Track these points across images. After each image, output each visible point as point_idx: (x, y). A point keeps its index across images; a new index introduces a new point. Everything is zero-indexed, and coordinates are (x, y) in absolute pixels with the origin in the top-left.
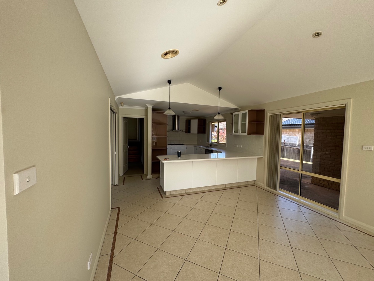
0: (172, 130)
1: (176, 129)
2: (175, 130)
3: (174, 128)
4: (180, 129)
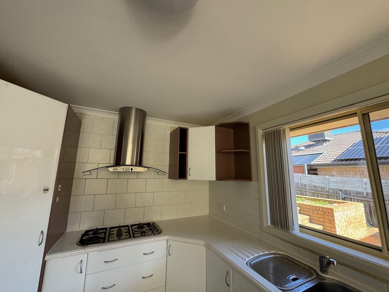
1: (128, 162)
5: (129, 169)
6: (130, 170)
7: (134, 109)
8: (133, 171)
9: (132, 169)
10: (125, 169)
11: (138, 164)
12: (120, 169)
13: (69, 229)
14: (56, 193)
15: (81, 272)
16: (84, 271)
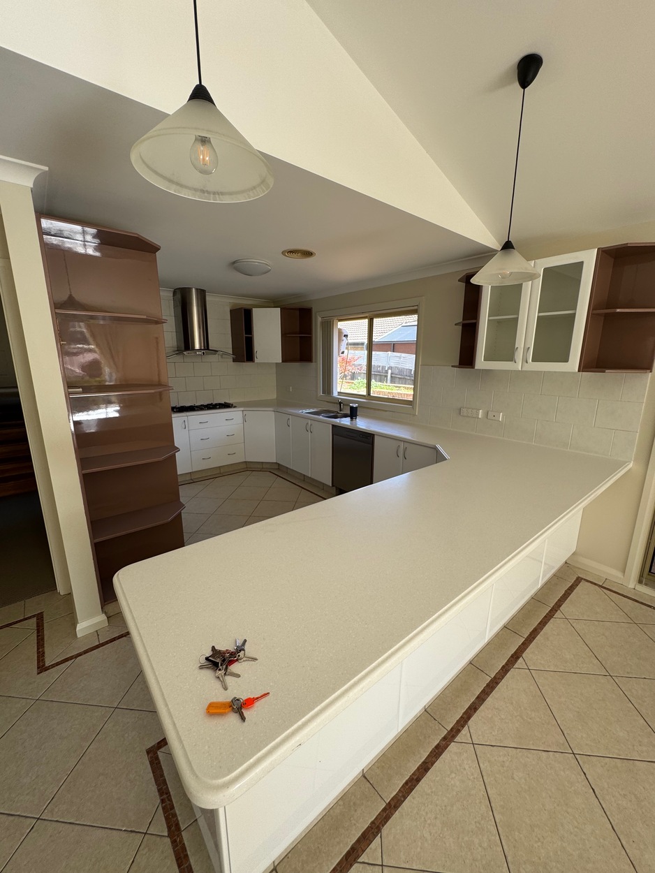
0: (179, 351)
1: (197, 346)
2: (193, 349)
3: (187, 343)
4: (212, 346)
7: (194, 290)
15: (185, 428)
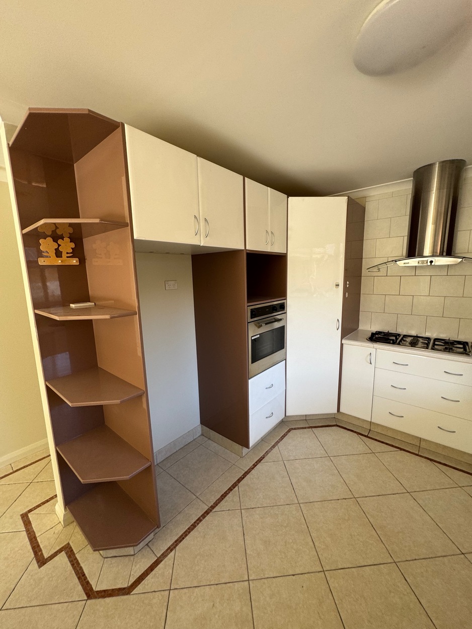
1: (426, 252)
5: (427, 262)
6: (429, 264)
7: (437, 165)
8: (433, 264)
9: (431, 262)
10: (420, 262)
11: (445, 254)
12: (413, 262)
13: (361, 327)
14: (345, 290)
15: (371, 363)
16: (373, 362)
